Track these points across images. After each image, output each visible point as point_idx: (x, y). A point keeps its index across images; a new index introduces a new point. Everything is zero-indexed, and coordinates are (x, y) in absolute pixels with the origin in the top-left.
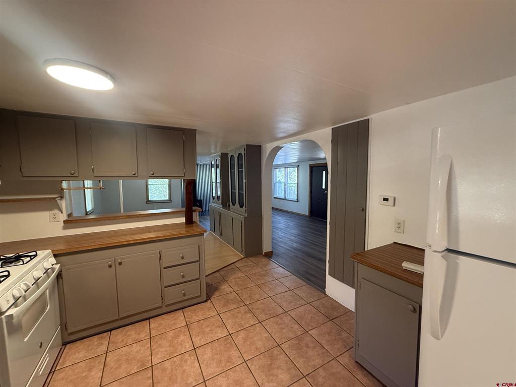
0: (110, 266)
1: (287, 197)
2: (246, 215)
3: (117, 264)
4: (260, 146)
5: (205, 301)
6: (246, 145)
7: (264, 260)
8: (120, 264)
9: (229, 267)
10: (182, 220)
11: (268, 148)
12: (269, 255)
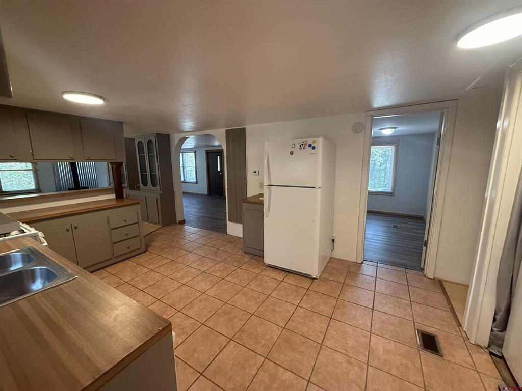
0: (68, 230)
1: (186, 180)
2: (161, 192)
3: (73, 227)
4: (168, 135)
5: (144, 252)
6: (157, 134)
7: (179, 226)
8: (76, 228)
9: (152, 234)
10: (113, 196)
11: (176, 138)
12: (183, 222)
